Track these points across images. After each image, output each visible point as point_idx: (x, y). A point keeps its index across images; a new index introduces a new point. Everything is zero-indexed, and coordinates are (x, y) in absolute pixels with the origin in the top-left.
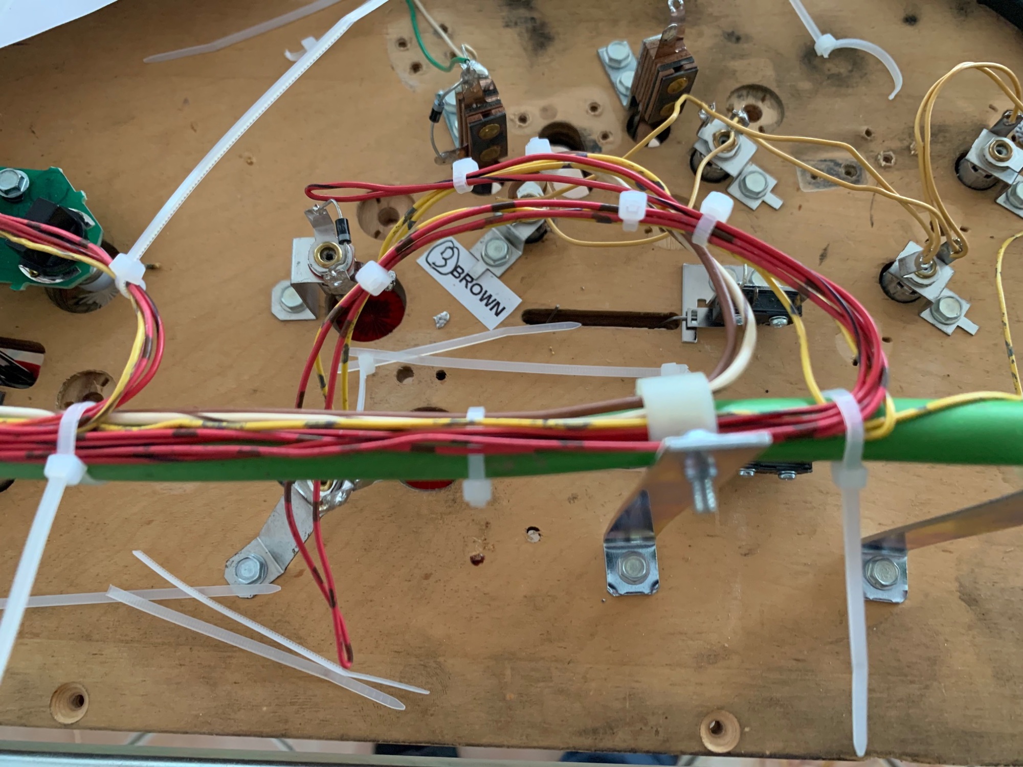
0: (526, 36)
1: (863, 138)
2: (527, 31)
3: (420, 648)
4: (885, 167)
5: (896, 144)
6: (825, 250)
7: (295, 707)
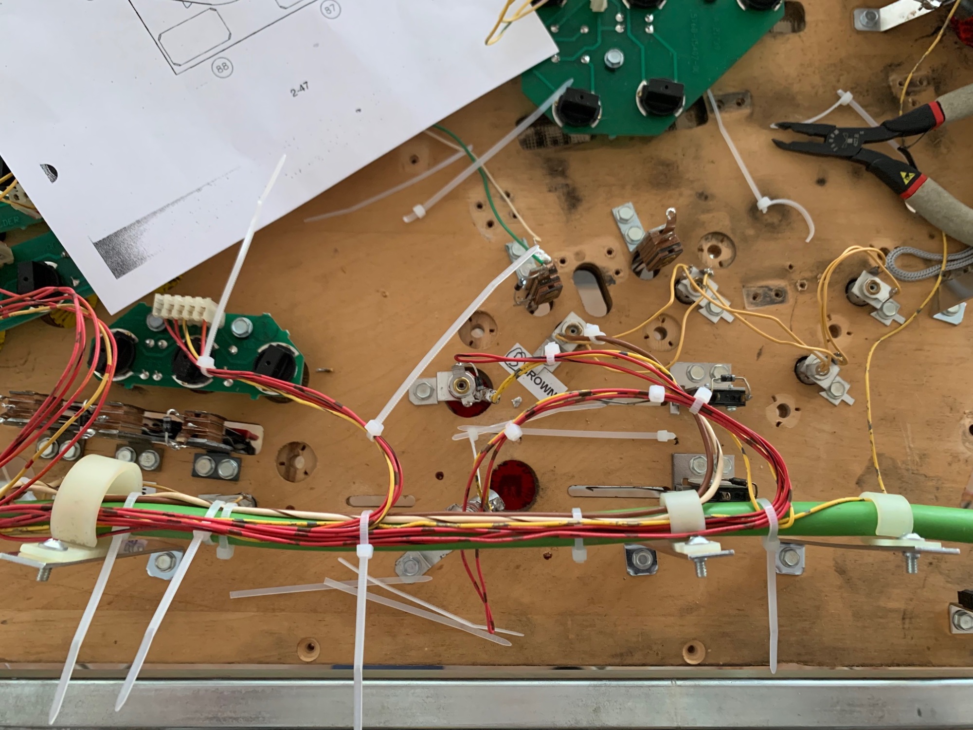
0: (563, 198)
1: (787, 270)
2: (564, 194)
3: (517, 610)
4: (801, 291)
5: (808, 274)
6: (761, 350)
7: (444, 648)
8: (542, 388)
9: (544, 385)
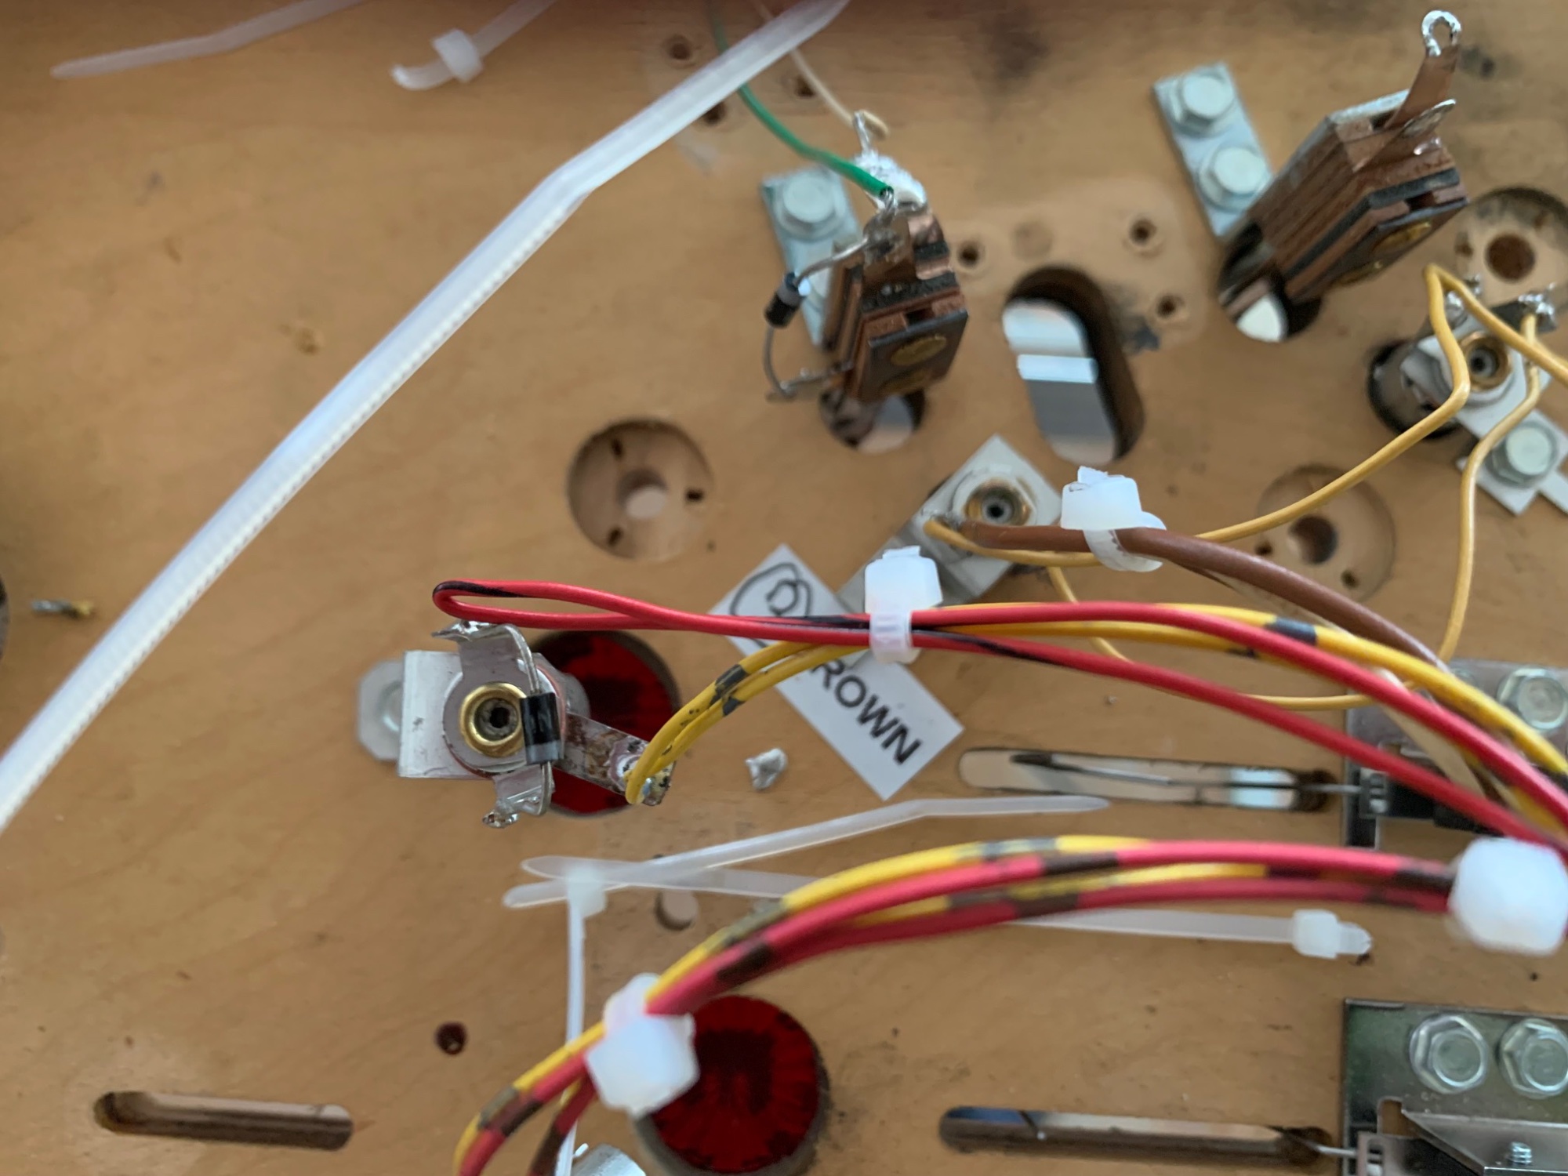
8: (864, 719)
9: (874, 709)
